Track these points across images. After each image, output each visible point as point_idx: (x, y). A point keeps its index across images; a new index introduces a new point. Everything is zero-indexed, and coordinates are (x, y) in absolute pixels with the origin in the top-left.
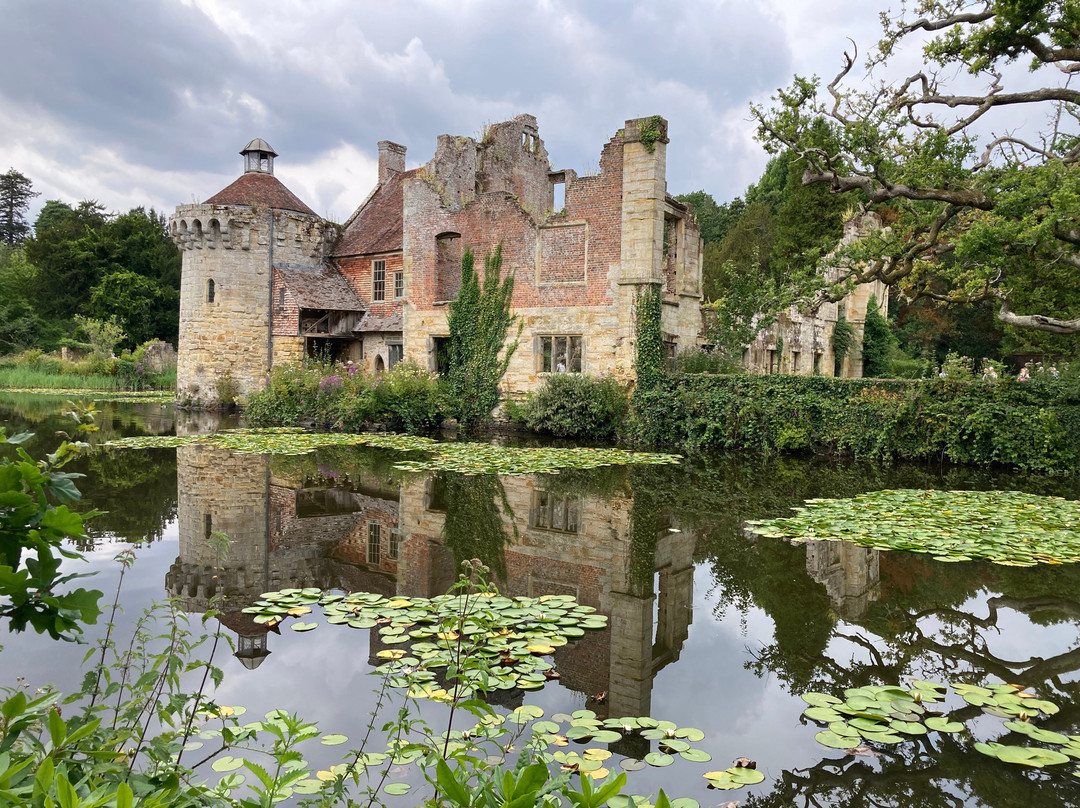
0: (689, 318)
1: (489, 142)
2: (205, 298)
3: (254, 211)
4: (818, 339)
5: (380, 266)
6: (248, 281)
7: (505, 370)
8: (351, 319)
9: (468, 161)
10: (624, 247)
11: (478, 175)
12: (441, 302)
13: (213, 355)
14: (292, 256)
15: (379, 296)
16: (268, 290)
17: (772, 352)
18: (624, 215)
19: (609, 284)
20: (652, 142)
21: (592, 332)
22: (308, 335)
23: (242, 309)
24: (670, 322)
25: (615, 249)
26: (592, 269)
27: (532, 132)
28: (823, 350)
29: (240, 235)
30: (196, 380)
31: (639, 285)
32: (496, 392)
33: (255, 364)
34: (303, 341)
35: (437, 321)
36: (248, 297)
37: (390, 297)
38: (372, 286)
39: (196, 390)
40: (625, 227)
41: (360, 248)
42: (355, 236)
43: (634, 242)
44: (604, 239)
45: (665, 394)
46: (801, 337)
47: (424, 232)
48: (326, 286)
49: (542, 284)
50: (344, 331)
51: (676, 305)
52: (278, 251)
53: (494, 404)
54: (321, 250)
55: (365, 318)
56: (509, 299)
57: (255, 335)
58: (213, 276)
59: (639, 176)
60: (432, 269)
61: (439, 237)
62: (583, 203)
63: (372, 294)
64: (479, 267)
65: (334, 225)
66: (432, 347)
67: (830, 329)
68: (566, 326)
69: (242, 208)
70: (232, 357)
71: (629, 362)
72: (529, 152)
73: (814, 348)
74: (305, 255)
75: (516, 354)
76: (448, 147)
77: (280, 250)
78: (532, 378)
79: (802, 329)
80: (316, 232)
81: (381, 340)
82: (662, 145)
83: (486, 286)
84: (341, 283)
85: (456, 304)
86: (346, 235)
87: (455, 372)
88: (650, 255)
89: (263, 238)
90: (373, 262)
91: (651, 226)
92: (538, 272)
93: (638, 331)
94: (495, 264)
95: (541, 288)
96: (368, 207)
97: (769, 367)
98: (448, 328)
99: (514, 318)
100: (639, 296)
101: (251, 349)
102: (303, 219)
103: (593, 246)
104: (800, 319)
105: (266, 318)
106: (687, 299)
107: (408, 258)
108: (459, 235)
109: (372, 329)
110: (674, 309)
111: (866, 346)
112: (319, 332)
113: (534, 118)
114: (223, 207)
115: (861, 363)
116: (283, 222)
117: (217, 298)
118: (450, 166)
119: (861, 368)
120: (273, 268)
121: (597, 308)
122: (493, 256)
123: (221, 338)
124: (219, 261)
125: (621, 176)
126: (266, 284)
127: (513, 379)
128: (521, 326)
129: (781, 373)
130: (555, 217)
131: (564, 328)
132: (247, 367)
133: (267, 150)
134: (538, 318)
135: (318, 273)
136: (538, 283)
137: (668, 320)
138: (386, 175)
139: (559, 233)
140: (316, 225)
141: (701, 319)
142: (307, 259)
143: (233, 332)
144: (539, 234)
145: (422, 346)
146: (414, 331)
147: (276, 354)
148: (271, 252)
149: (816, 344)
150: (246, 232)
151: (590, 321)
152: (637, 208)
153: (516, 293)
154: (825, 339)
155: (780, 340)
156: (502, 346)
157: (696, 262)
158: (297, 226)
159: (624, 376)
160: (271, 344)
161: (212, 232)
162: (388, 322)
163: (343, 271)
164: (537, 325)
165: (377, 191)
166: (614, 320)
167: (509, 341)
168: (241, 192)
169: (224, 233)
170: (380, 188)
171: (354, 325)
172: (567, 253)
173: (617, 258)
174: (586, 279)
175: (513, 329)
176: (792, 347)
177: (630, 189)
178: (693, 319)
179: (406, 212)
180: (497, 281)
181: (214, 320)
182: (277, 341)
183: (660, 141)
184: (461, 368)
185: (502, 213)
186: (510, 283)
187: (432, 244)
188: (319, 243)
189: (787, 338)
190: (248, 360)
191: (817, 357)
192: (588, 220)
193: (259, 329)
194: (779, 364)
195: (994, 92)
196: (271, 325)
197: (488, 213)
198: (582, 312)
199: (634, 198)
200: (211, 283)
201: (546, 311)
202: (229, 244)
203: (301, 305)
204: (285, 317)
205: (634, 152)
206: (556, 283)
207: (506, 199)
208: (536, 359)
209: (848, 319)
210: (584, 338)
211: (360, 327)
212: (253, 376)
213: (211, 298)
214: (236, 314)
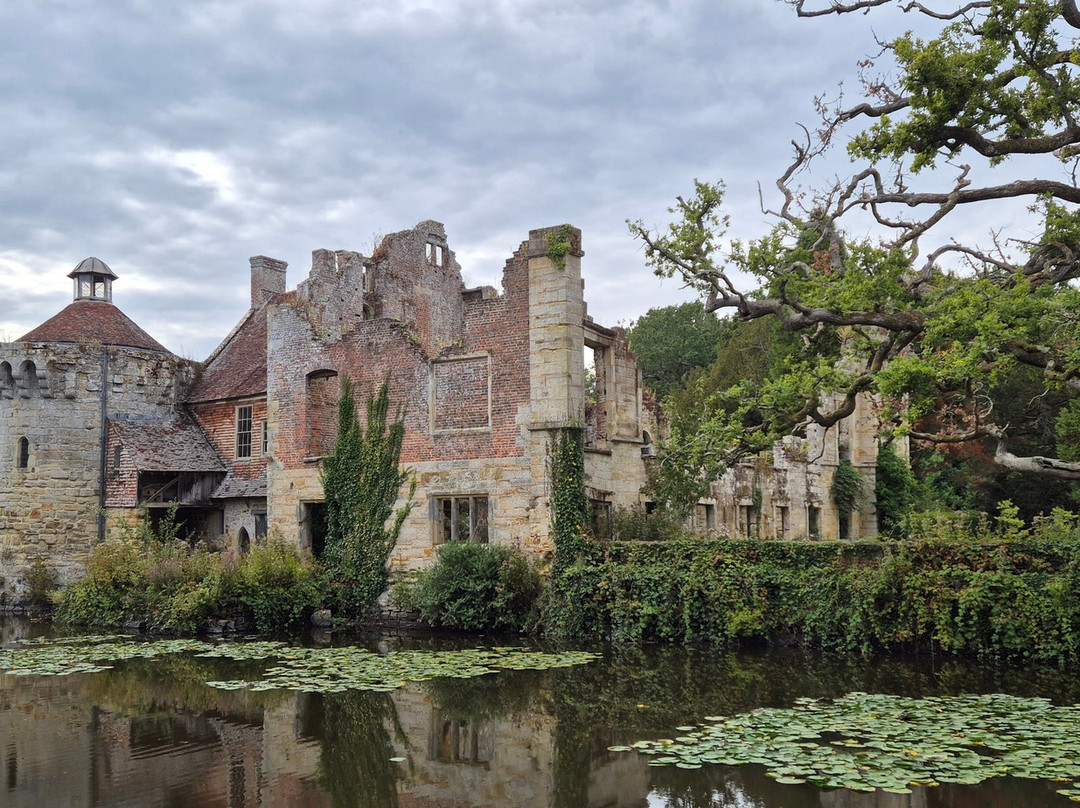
0: (626, 470)
1: (381, 256)
2: (16, 462)
3: (82, 349)
4: (812, 490)
5: (246, 413)
6: (73, 439)
7: (394, 543)
8: (208, 482)
9: (352, 281)
10: (534, 383)
11: (367, 297)
12: (314, 458)
13: (25, 536)
14: (133, 405)
15: (244, 451)
16: (99, 449)
17: (749, 508)
18: (532, 344)
19: (518, 430)
20: (561, 256)
21: (500, 490)
22: (151, 505)
23: (65, 474)
24: (598, 473)
25: (523, 386)
26: (497, 412)
27: (438, 242)
28: (820, 502)
29: (63, 380)
31: (552, 431)
32: (384, 574)
33: (81, 546)
34: (142, 513)
35: (308, 482)
36: (72, 458)
37: (256, 454)
38: (235, 439)
40: (534, 359)
41: (222, 392)
42: (218, 376)
43: (545, 378)
44: (510, 374)
45: (590, 569)
46: (787, 488)
47: (293, 369)
48: (177, 441)
49: (438, 431)
50: (199, 498)
51: (608, 454)
52: (114, 399)
53: (383, 588)
54: (172, 395)
55: (227, 481)
56: (398, 452)
57: (82, 508)
58: (27, 432)
59: (548, 297)
60: (303, 417)
61: (311, 376)
62: (484, 331)
63: (235, 450)
64: (362, 413)
65: (190, 363)
66: (304, 516)
67: (829, 474)
68: (469, 484)
69: (66, 346)
70: (50, 538)
71: (546, 528)
72: (436, 266)
73: (808, 501)
74: (149, 403)
75: (407, 522)
76: (325, 264)
77: (116, 398)
78: (428, 553)
79: (789, 477)
80: (165, 373)
81: (246, 508)
82: (574, 259)
83: (369, 437)
84: (198, 436)
85: (332, 459)
86: (207, 375)
87: (332, 549)
88: (564, 394)
89: (94, 383)
90: (237, 408)
91: (565, 358)
92: (431, 417)
93: (555, 488)
94: (380, 408)
95: (437, 437)
96: (236, 338)
97: (746, 527)
98: (322, 490)
99: (404, 475)
100: (554, 444)
101: (76, 527)
102: (147, 357)
103: (498, 383)
104: (786, 465)
105: (96, 485)
106: (623, 446)
107: (273, 404)
108: (335, 374)
109: (234, 495)
110: (605, 458)
111: (880, 498)
112: (165, 500)
113: (440, 225)
114: (41, 345)
115: (875, 518)
116: (120, 362)
117: (31, 461)
118: (329, 288)
119: (875, 525)
120: (107, 422)
121: (505, 461)
122: (376, 398)
123: (35, 513)
124: (35, 413)
125: (527, 297)
126: (97, 441)
127: (405, 554)
128: (413, 486)
129: (763, 535)
130: (451, 348)
131: (466, 487)
132: (71, 550)
133: (103, 272)
134: (434, 474)
135: (167, 425)
136: (432, 431)
137: (597, 473)
138: (261, 298)
139: (457, 368)
140: (165, 364)
141: (643, 469)
142: (153, 407)
143: (51, 505)
144: (432, 369)
145: (290, 516)
146: (281, 496)
147: (109, 531)
148: (104, 400)
149: (810, 496)
150: (71, 376)
151: (498, 477)
152: (547, 337)
153: (406, 444)
154: (823, 488)
155: (758, 493)
156: (390, 512)
157: (633, 398)
158: (140, 367)
159: (540, 546)
160: (102, 520)
161: (26, 376)
162: (255, 485)
163: (200, 420)
164: (433, 483)
165: (249, 319)
166: (526, 475)
167: (399, 505)
168: (66, 325)
169: (41, 378)
170: (252, 315)
171: (213, 490)
172: (466, 393)
173: (526, 397)
174: (490, 424)
175: (404, 490)
176: (776, 500)
177: (537, 314)
178: (633, 470)
179: (271, 346)
180: (382, 430)
181: (26, 490)
182: (111, 513)
183: (572, 254)
184: (340, 543)
185: (388, 346)
186: (399, 431)
187: (302, 386)
188: (169, 387)
189: (768, 488)
190: (71, 541)
191: (813, 513)
192: (490, 351)
193: (86, 499)
194: (758, 524)
195: (960, 187)
196: (102, 494)
197: (370, 344)
198: (487, 466)
199: (543, 324)
200: (24, 442)
201: (445, 466)
202: (48, 392)
203: (140, 468)
204: (121, 483)
205: (541, 268)
206: (454, 430)
207: (392, 327)
208: (433, 527)
209: (854, 462)
210: (491, 499)
211: (220, 493)
212: (77, 561)
213: (23, 462)
214: (57, 481)
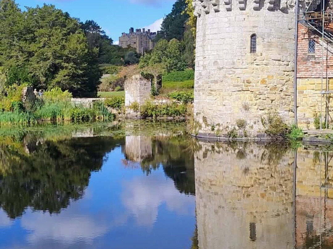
2: (248, 49)
6: (283, 35)
16: (294, 42)
23: (279, 57)
30: (242, 115)
33: (287, 101)
39: (241, 124)
57: (287, 78)
58: (255, 31)
70: (272, 97)
101: (285, 89)
105: (293, 64)
117: (258, 48)
120: (298, 24)
123: (263, 81)
126: (293, 37)
132: (283, 104)
143: (273, 76)
147: (301, 92)
160: (296, 85)
190: (282, 98)
193: (289, 73)
196: (296, 70)
200: (253, 37)
204: (317, 63)
212: (286, 111)
213: (253, 49)
214: (275, 61)
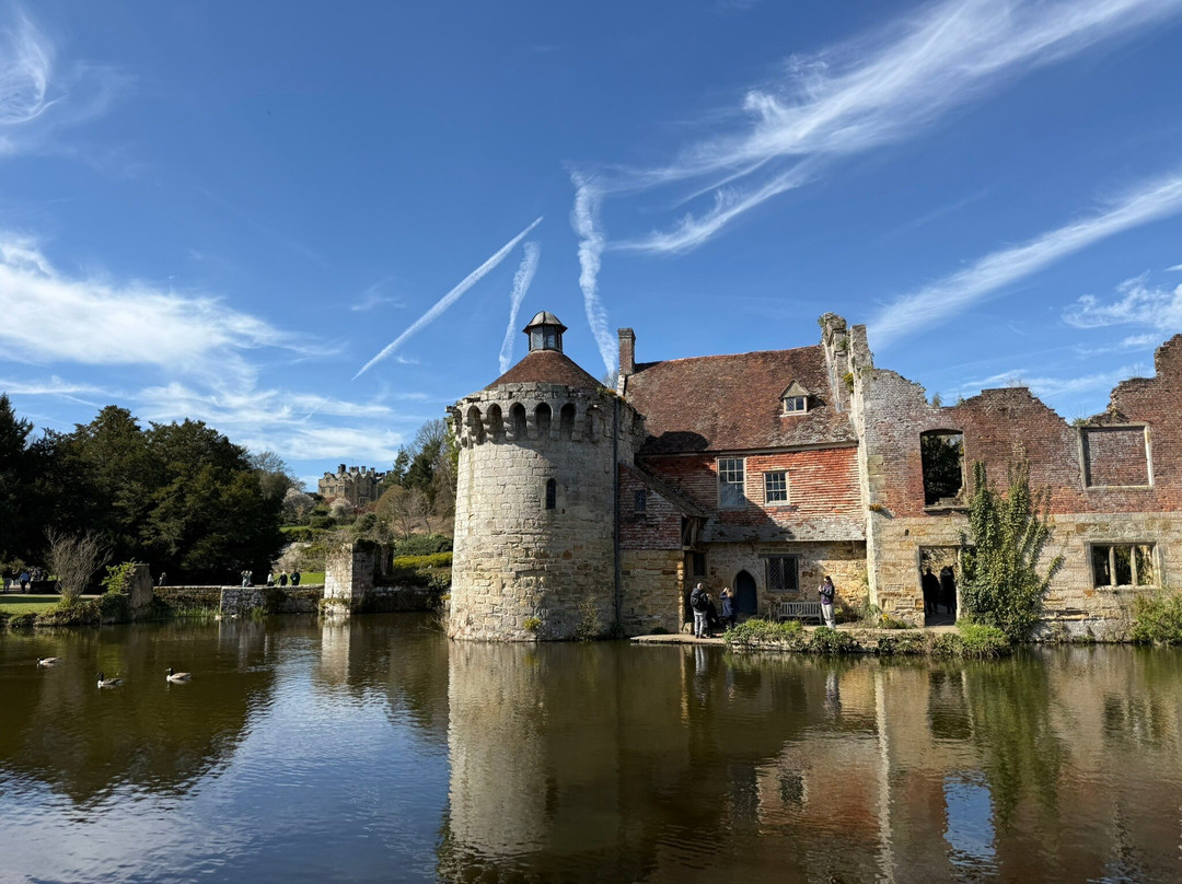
2: (544, 503)
5: (732, 465)
6: (596, 482)
7: (1048, 585)
12: (939, 508)
13: (558, 575)
16: (614, 493)
21: (1168, 539)
23: (591, 516)
26: (1159, 472)
29: (589, 424)
30: (533, 612)
32: (1036, 611)
33: (605, 587)
35: (931, 530)
36: (597, 502)
37: (758, 501)
38: (718, 488)
39: (533, 628)
41: (685, 444)
44: (1171, 440)
47: (901, 426)
49: (1091, 488)
52: (619, 446)
56: (1045, 504)
57: (604, 549)
58: (554, 474)
60: (917, 470)
61: (923, 434)
62: (1139, 405)
63: (718, 498)
68: (1131, 534)
70: (581, 579)
75: (1062, 566)
78: (1089, 593)
81: (749, 552)
89: (609, 429)
90: (717, 461)
92: (1082, 476)
95: (1090, 493)
101: (601, 568)
103: (1158, 448)
105: (613, 528)
107: (876, 457)
116: (622, 411)
117: (560, 501)
120: (617, 468)
121: (1173, 514)
123: (567, 555)
124: (564, 455)
127: (1060, 595)
128: (1066, 535)
130: (1102, 418)
131: (1128, 536)
132: (598, 591)
133: (555, 324)
136: (1084, 488)
139: (1108, 434)
143: (582, 547)
144: (1081, 434)
145: (908, 560)
146: (892, 542)
147: (626, 572)
148: (615, 446)
150: (596, 421)
151: (1166, 528)
153: (1055, 498)
158: (629, 417)
160: (616, 561)
162: (767, 531)
164: (1089, 532)
167: (1050, 551)
172: (1122, 455)
174: (1152, 482)
175: (1057, 538)
179: (868, 405)
181: (557, 530)
182: (626, 554)
185: (1025, 411)
187: (915, 441)
190: (599, 584)
192: (1148, 422)
196: (617, 536)
197: (1004, 410)
201: (1103, 518)
202: (580, 435)
204: (650, 526)
206: (1110, 487)
207: (1029, 396)
208: (1092, 571)
210: (1158, 547)
212: (603, 603)
213: (549, 503)
214: (585, 522)
